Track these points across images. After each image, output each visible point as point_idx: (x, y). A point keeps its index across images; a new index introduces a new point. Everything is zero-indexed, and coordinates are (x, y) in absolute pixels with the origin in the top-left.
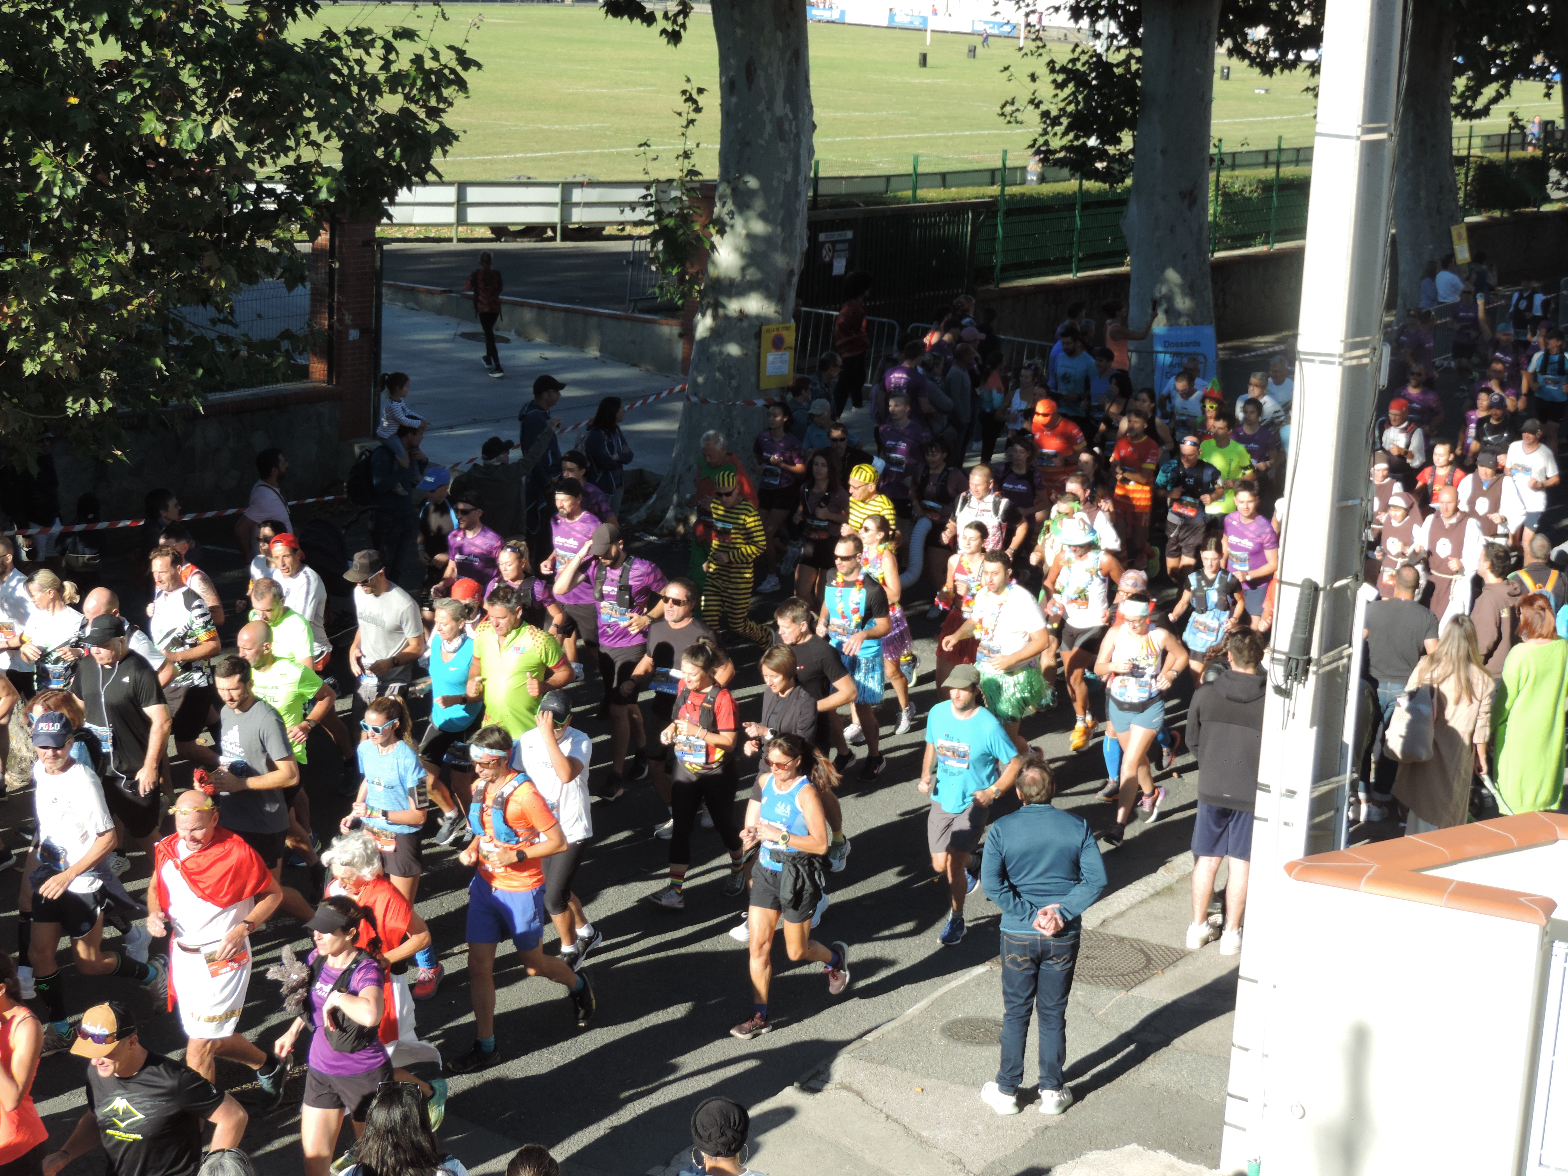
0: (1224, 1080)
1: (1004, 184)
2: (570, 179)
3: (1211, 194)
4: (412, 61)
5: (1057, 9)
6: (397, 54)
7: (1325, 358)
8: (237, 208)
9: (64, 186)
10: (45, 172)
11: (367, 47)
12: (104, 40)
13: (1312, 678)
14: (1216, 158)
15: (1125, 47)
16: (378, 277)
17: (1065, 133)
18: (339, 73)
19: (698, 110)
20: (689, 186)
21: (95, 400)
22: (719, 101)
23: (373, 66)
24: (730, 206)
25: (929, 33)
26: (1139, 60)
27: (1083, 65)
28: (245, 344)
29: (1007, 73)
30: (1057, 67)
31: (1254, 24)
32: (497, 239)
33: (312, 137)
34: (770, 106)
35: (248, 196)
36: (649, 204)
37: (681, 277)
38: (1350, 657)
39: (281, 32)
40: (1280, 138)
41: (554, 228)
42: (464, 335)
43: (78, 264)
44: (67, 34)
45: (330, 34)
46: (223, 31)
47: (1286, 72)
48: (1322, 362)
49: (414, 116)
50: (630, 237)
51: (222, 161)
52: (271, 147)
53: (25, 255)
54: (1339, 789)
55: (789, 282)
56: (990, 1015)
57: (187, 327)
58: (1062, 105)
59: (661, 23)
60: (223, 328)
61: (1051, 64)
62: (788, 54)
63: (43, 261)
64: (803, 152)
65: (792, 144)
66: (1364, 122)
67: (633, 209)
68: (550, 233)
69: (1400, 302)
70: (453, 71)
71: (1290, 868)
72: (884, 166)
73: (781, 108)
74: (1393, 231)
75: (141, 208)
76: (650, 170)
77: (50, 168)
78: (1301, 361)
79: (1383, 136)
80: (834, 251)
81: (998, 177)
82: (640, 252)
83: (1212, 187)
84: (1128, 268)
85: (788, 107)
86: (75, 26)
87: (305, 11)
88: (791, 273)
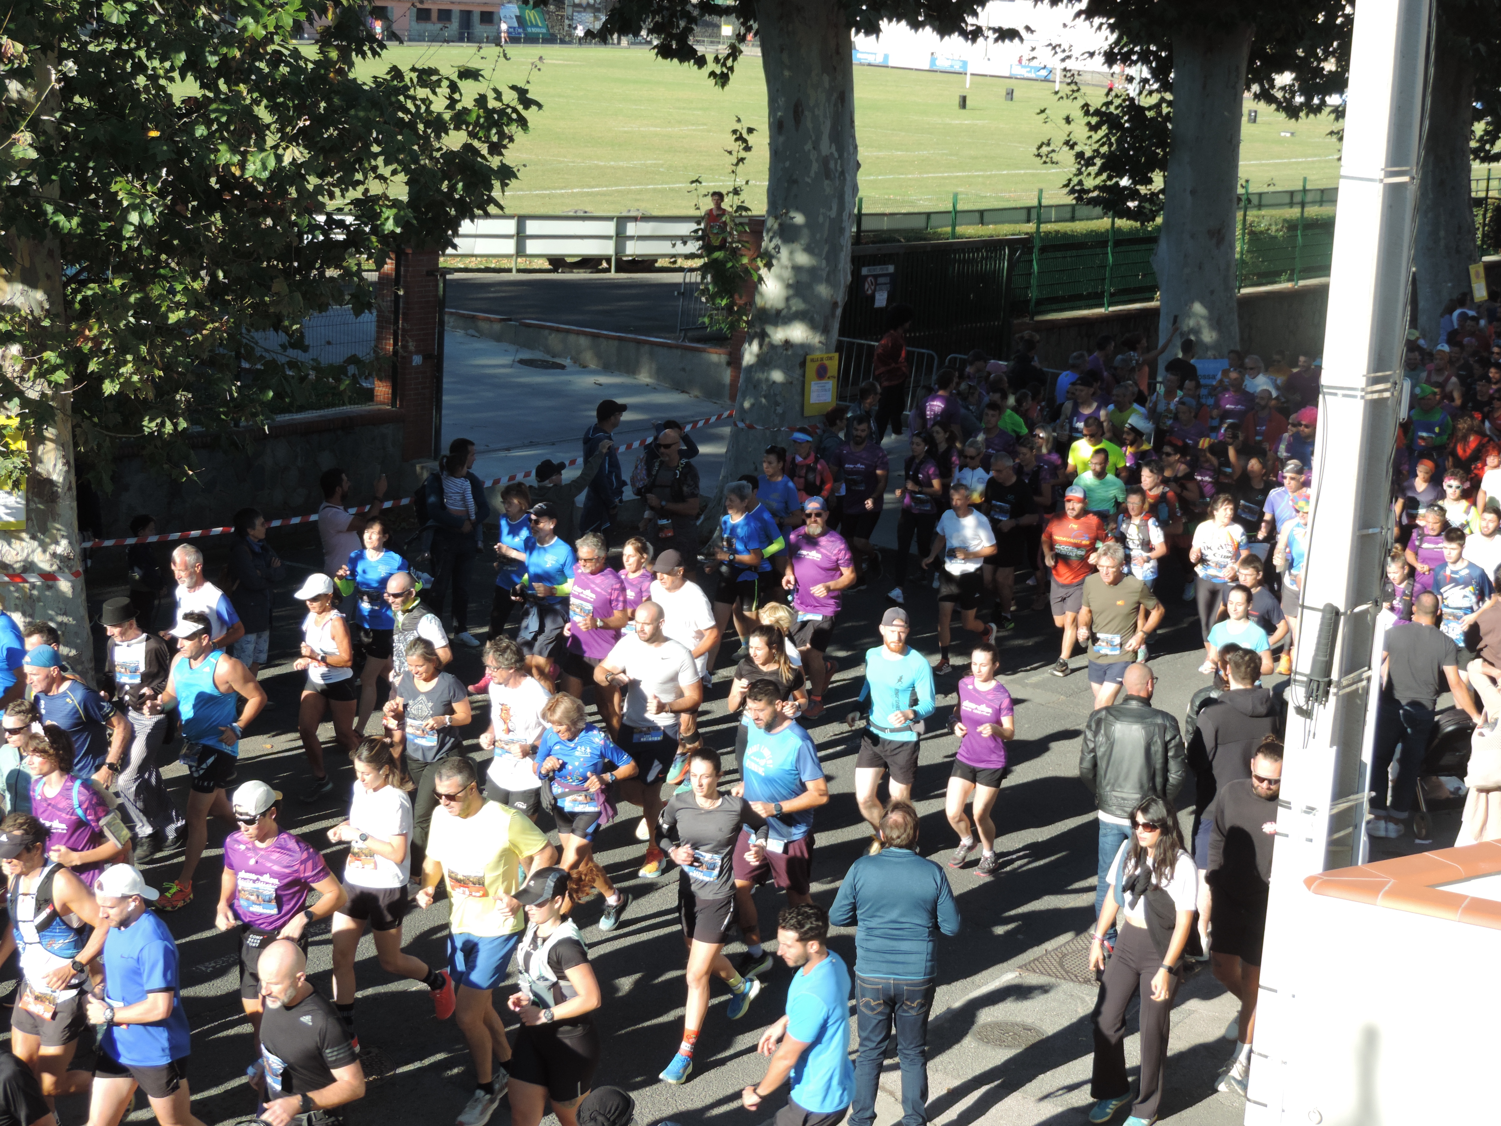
1: (1039, 222)
2: (625, 214)
3: (1238, 232)
4: (475, 100)
5: (1092, 55)
6: (461, 93)
7: (1348, 392)
8: (307, 238)
10: (125, 198)
11: (434, 87)
12: (183, 78)
13: (1332, 699)
14: (1244, 198)
15: (1157, 91)
16: (441, 304)
17: (1099, 174)
18: (407, 111)
19: (748, 149)
20: (738, 221)
21: (171, 420)
22: (767, 140)
23: (439, 105)
24: (776, 240)
25: (969, 76)
26: (1170, 104)
27: (1117, 108)
28: (313, 369)
29: (1043, 115)
30: (1092, 110)
31: (1280, 71)
32: (555, 270)
33: (379, 171)
34: (816, 146)
35: (318, 227)
37: (729, 308)
38: (1369, 679)
39: (351, 70)
40: (1305, 179)
41: (608, 261)
42: (522, 362)
43: (156, 291)
44: (149, 72)
45: (396, 73)
46: (296, 70)
47: (1312, 116)
48: (1345, 396)
49: (476, 152)
50: (681, 270)
51: (293, 194)
52: (339, 182)
53: (106, 281)
54: (1358, 807)
55: (833, 314)
56: (1018, 1020)
57: (258, 351)
58: (1095, 146)
59: (711, 66)
60: (293, 353)
61: (1085, 107)
62: (835, 95)
63: (123, 287)
64: (848, 191)
65: (837, 183)
66: (1387, 166)
67: (685, 243)
68: (605, 265)
70: (515, 110)
71: (1309, 882)
72: (925, 202)
73: (826, 147)
74: (1414, 270)
75: (216, 238)
76: (701, 205)
79: (1405, 179)
80: (877, 284)
81: (1034, 214)
82: (691, 284)
83: (1239, 226)
84: (1158, 303)
85: (834, 147)
86: (157, 64)
87: (372, 50)
88: (835, 305)
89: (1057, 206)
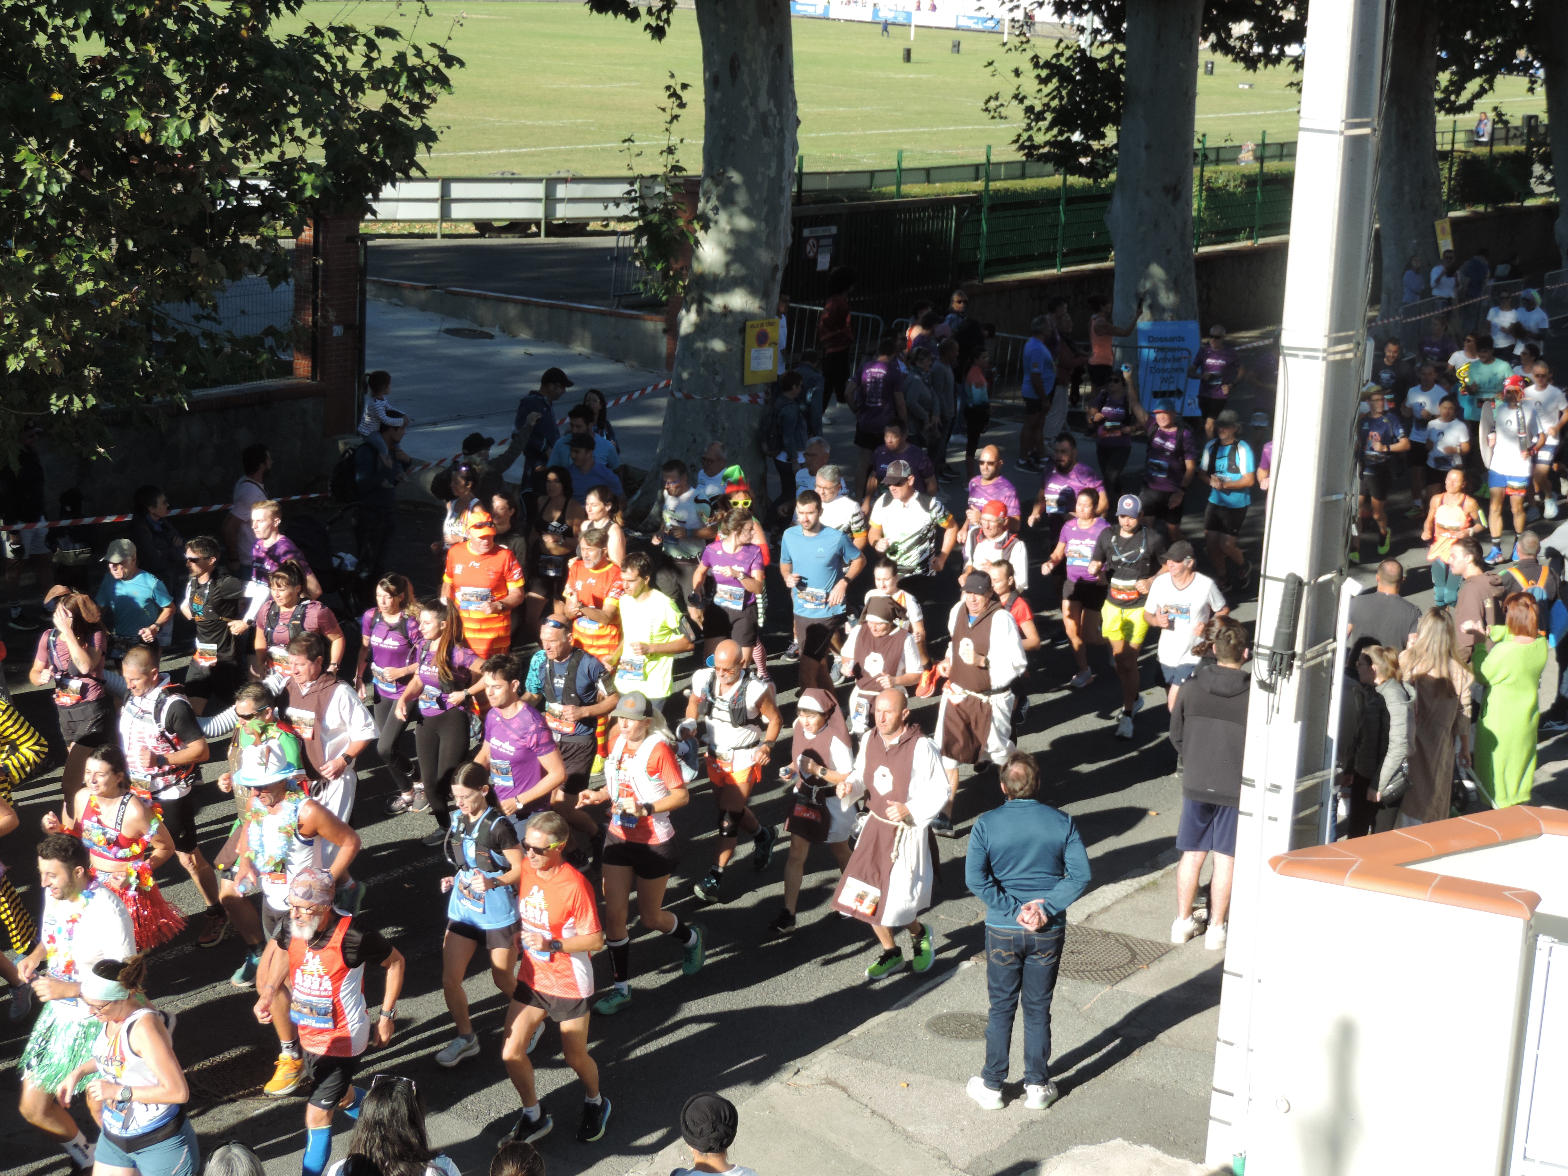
0: (1209, 1074)
1: (988, 180)
2: (554, 175)
3: (1195, 189)
4: (394, 58)
6: (379, 52)
7: (1309, 353)
8: (221, 204)
9: (49, 183)
10: (30, 168)
11: (350, 44)
12: (88, 37)
13: (1296, 673)
14: (1200, 154)
15: (1109, 42)
16: (362, 273)
17: (1049, 128)
18: (322, 70)
19: (682, 105)
20: (673, 181)
21: (79, 397)
22: (703, 97)
23: (356, 62)
24: (714, 202)
25: (913, 28)
26: (1123, 55)
27: (1067, 60)
28: (229, 340)
29: (991, 68)
30: (1041, 62)
31: (1238, 19)
32: (481, 235)
33: (297, 134)
34: (753, 103)
35: (232, 192)
36: (633, 200)
37: (665, 272)
38: (1334, 651)
39: (265, 28)
40: (1264, 133)
41: (538, 224)
42: (448, 331)
43: (62, 261)
44: (50, 30)
45: (313, 30)
46: (205, 27)
47: (1270, 67)
48: (1306, 357)
49: (398, 112)
50: (614, 233)
51: (206, 157)
52: (254, 145)
53: (9, 251)
54: (1323, 784)
55: (773, 278)
56: (975, 1010)
57: (170, 323)
58: (1046, 100)
59: (645, 19)
60: (206, 325)
61: (1035, 59)
62: (772, 50)
63: (27, 257)
64: (787, 148)
65: (776, 140)
66: (1347, 117)
67: (617, 205)
68: (534, 229)
69: (1384, 297)
70: (436, 69)
71: (1275, 862)
72: (868, 161)
73: (764, 103)
74: (1377, 226)
75: (125, 204)
76: (634, 165)
77: (35, 165)
78: (1285, 355)
79: (1366, 131)
80: (819, 246)
81: (982, 172)
82: (624, 248)
83: (1196, 183)
84: (1112, 264)
85: (772, 102)
86: (58, 22)
87: (289, 7)
88: (775, 268)
89: (1007, 163)
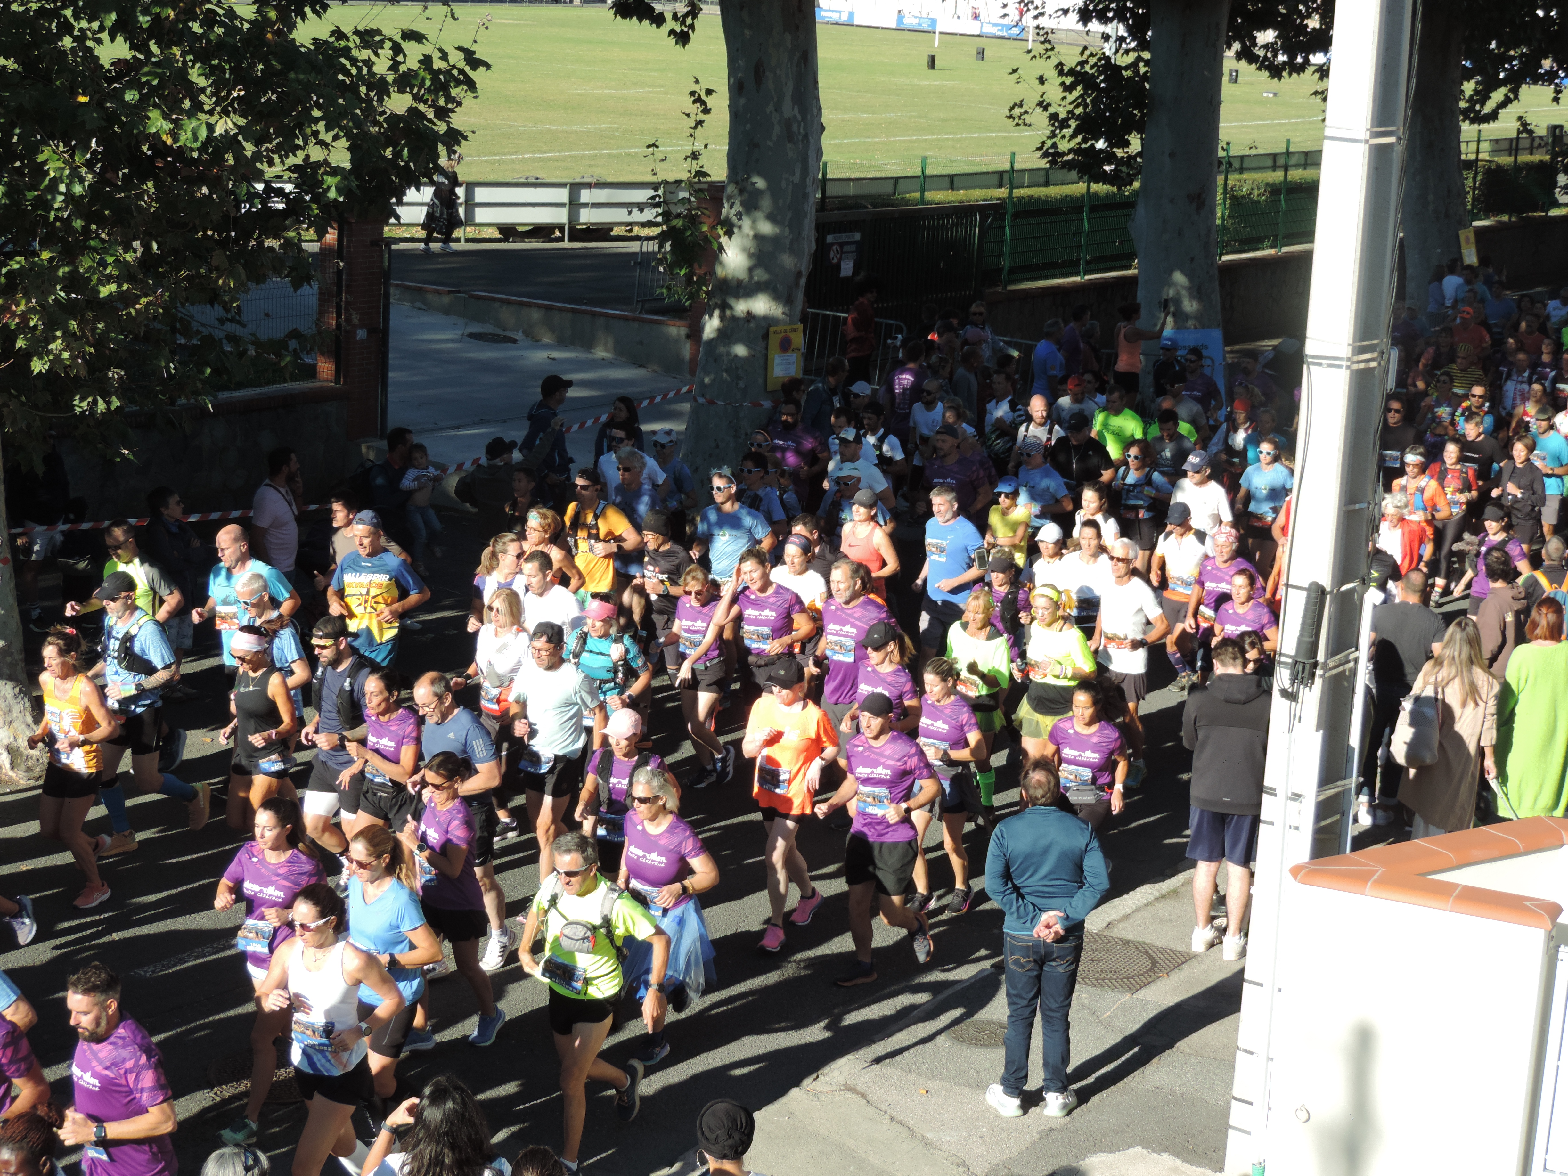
0: (1229, 1083)
1: (1012, 187)
2: (578, 180)
3: (1219, 197)
4: (420, 62)
5: (1066, 12)
6: (405, 55)
7: (1333, 362)
8: (245, 208)
9: (71, 183)
10: (53, 168)
11: (375, 48)
12: (113, 39)
13: (1318, 682)
14: (1224, 161)
15: (1134, 50)
16: (386, 276)
17: (1073, 137)
18: (347, 73)
19: (706, 111)
20: (697, 187)
21: (103, 398)
22: (727, 102)
23: (381, 66)
24: (738, 207)
25: (937, 35)
26: (1147, 63)
27: (1092, 67)
28: (253, 343)
29: (1016, 75)
30: (1066, 69)
31: (1263, 28)
32: (505, 240)
33: (320, 137)
34: (778, 108)
35: (256, 195)
36: (657, 205)
37: (689, 277)
38: (1356, 660)
39: (290, 32)
40: (1288, 141)
41: (562, 229)
42: (472, 336)
43: (86, 263)
44: (76, 33)
45: (338, 34)
46: (232, 30)
47: (1295, 75)
48: (1330, 366)
49: (423, 116)
50: (638, 238)
51: (230, 160)
52: (278, 149)
53: (34, 254)
54: (1345, 793)
55: (797, 284)
56: (995, 1018)
57: (195, 326)
58: (1071, 107)
59: (671, 24)
60: (231, 327)
61: (1060, 67)
62: (797, 56)
63: (51, 259)
64: (812, 154)
65: (800, 146)
66: (1372, 126)
67: (641, 210)
68: (558, 234)
70: (461, 71)
71: (1296, 871)
72: (892, 168)
73: (789, 110)
74: (1401, 235)
75: (151, 206)
76: (658, 170)
77: (58, 165)
78: (1309, 364)
79: (1392, 140)
80: (842, 253)
81: (1006, 179)
82: (648, 253)
83: (1220, 190)
84: (1136, 271)
85: (796, 107)
86: (84, 24)
87: (314, 11)
88: (799, 274)
89: (1031, 171)
